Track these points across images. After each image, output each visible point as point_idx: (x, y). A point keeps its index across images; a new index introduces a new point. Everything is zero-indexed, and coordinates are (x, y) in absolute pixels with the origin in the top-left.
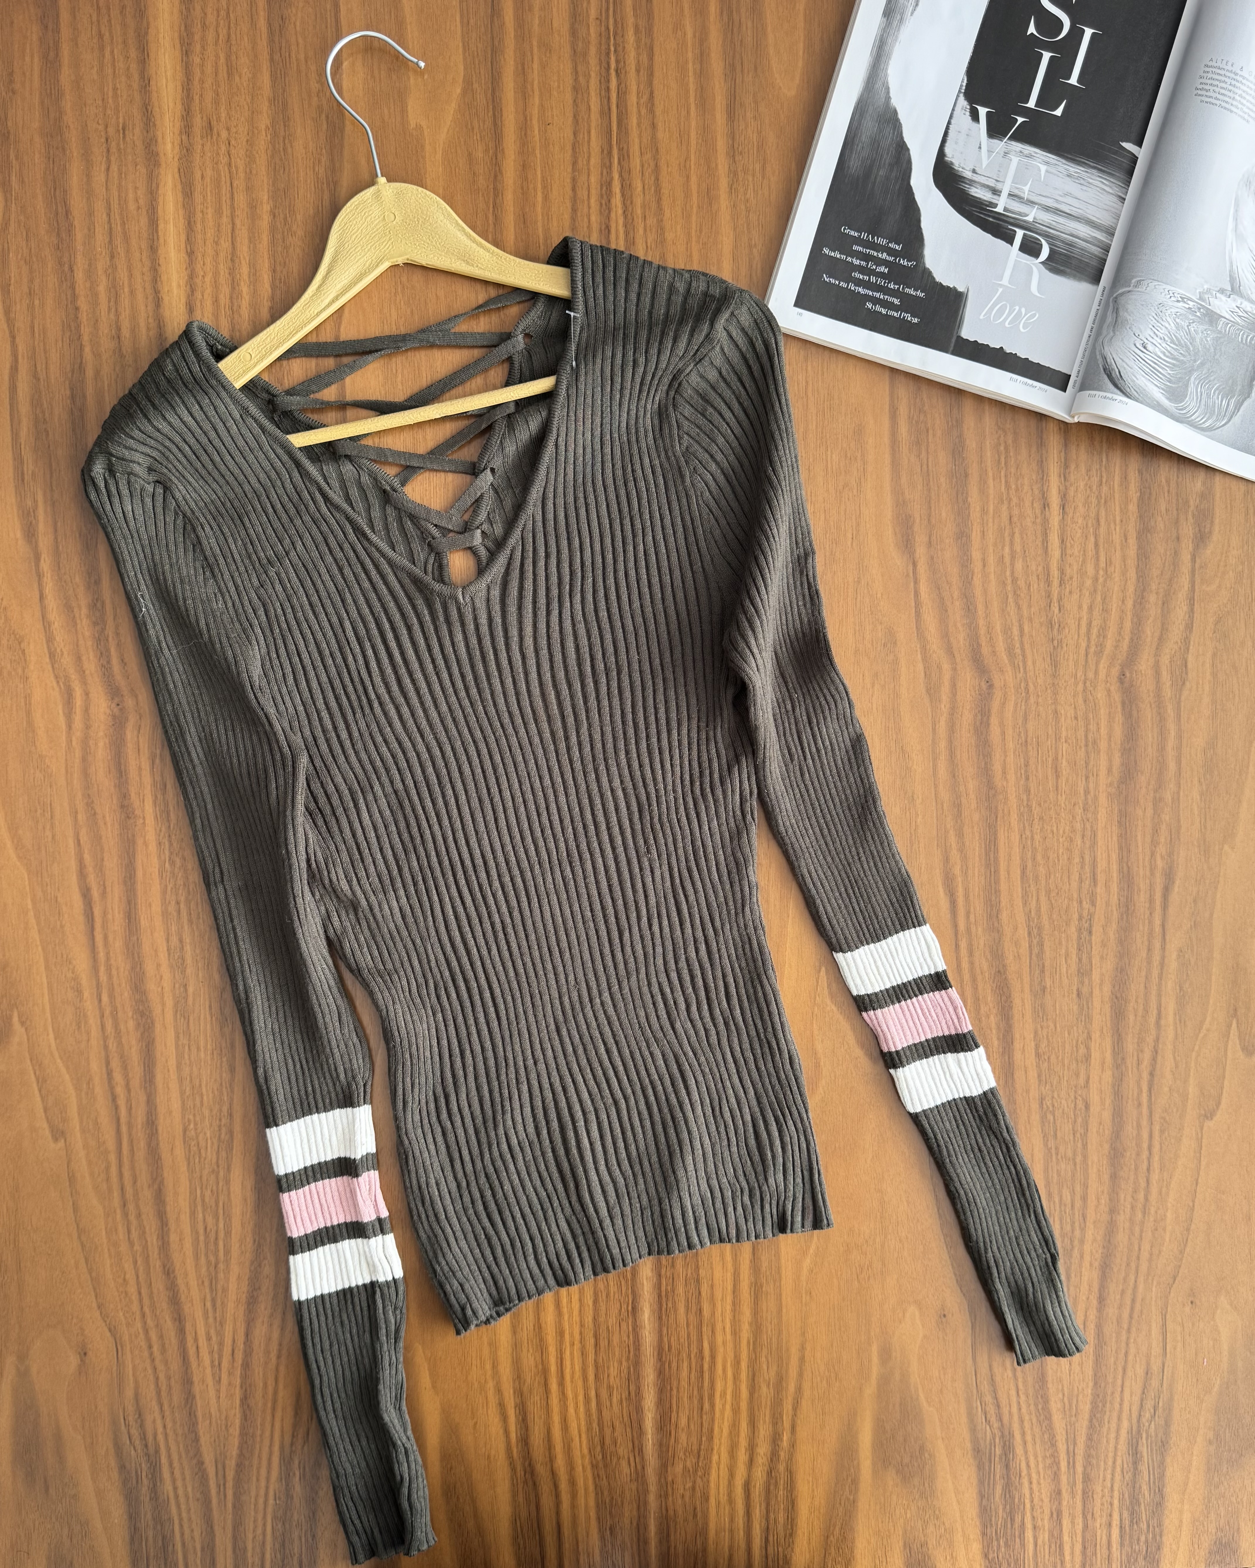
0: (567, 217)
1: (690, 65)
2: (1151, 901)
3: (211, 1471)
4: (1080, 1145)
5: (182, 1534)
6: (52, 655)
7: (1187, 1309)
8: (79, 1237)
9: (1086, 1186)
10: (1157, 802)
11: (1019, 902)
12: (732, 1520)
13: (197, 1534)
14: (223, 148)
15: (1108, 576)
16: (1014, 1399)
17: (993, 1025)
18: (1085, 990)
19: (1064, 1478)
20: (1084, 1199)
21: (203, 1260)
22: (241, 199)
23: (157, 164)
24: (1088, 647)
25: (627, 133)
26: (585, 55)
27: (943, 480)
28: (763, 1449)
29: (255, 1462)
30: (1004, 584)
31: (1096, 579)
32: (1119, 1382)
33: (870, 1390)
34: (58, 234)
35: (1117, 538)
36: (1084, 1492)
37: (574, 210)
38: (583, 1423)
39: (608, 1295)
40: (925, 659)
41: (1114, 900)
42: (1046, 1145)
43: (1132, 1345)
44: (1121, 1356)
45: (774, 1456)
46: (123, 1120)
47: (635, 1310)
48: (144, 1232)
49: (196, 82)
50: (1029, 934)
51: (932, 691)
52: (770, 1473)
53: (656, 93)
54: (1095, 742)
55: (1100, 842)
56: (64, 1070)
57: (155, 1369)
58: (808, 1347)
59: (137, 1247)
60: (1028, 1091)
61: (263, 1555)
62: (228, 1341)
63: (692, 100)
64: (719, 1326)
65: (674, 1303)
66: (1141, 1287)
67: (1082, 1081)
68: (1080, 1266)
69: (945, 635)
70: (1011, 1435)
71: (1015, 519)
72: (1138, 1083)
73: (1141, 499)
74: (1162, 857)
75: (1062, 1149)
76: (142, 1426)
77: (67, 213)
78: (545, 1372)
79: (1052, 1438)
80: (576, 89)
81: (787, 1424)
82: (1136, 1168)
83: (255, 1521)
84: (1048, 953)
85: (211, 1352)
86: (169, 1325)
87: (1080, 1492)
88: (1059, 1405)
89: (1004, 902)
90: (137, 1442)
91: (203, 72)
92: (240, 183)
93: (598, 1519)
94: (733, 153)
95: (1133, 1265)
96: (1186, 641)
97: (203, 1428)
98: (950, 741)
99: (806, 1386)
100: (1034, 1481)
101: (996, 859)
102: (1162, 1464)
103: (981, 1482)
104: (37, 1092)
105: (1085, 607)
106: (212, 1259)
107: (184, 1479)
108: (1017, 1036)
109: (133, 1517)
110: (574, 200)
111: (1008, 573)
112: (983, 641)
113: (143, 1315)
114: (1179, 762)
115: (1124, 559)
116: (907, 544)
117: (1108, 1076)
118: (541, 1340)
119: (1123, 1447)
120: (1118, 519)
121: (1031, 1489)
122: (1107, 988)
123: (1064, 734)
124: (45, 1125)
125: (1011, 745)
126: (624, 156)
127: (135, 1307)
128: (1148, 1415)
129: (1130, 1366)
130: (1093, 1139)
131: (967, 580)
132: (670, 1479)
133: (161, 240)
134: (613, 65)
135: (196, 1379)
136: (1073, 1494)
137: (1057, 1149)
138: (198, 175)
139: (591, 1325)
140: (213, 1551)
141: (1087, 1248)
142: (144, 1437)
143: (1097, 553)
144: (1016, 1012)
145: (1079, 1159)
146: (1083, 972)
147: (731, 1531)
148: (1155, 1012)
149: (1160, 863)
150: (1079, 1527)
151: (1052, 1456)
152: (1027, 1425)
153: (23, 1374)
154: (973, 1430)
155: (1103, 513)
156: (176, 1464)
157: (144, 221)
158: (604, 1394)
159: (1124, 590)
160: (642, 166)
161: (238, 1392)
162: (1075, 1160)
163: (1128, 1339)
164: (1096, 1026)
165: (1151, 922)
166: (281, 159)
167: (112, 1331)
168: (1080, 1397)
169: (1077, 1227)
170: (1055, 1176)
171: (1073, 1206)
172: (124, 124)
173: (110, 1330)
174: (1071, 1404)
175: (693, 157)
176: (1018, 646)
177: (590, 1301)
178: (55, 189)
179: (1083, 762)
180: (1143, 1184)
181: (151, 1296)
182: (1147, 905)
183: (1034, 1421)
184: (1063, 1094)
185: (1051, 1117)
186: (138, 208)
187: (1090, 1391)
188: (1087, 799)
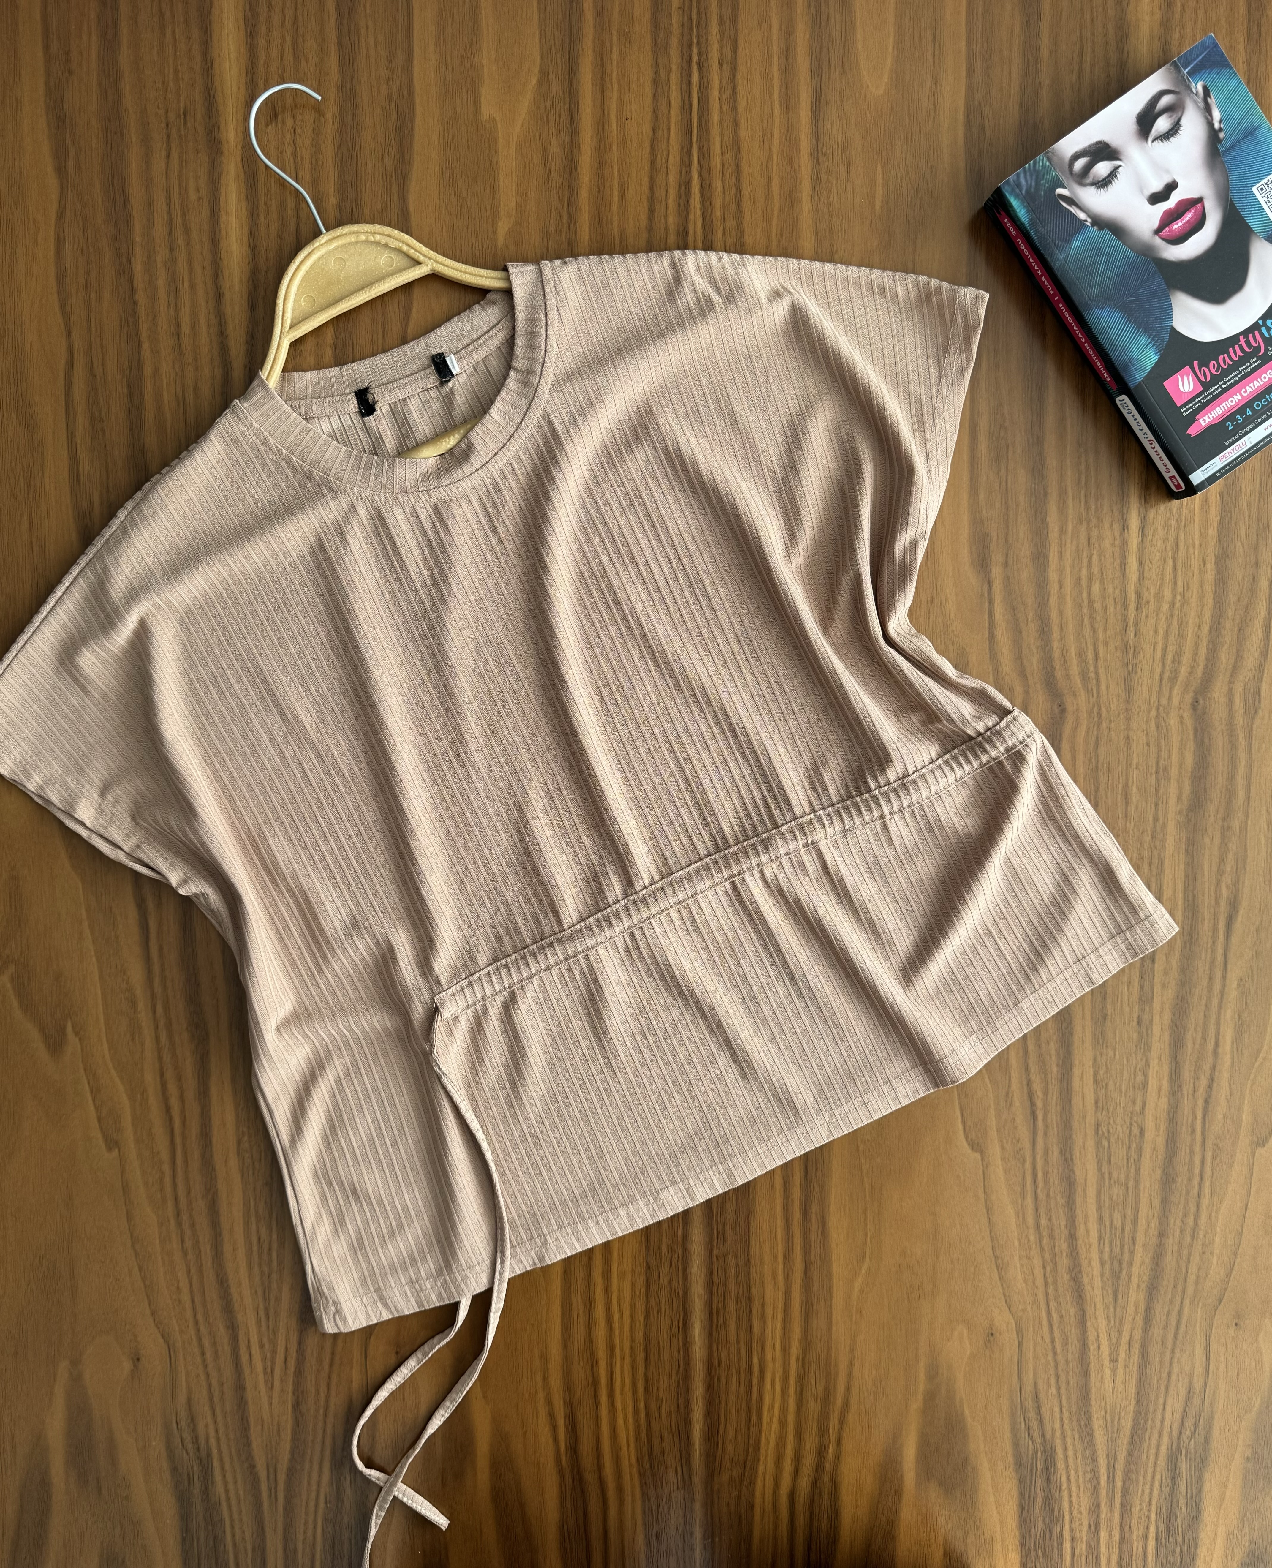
0: (643, 217)
1: (775, 59)
2: (1215, 930)
3: (263, 1474)
4: (1133, 1170)
5: (233, 1535)
7: (1232, 1331)
8: (133, 1245)
9: (1136, 1210)
10: (1225, 830)
12: (776, 1527)
13: (248, 1535)
14: (288, 137)
15: (1185, 601)
16: (1057, 1415)
17: (1053, 1052)
18: (1146, 1017)
19: (1103, 1493)
20: (1135, 1222)
21: (256, 1269)
23: (219, 152)
24: (1162, 672)
25: (708, 131)
26: (666, 46)
27: (1021, 499)
28: (809, 1462)
29: (307, 1466)
30: (1080, 606)
31: (1173, 604)
32: (1161, 1400)
33: (916, 1405)
34: (116, 224)
35: (1195, 564)
36: (1123, 1505)
37: (651, 211)
38: (632, 1433)
39: (659, 1311)
42: (1099, 1170)
43: (1175, 1365)
44: (1165, 1375)
45: (819, 1467)
46: (177, 1130)
47: (686, 1326)
48: (198, 1242)
49: (261, 67)
52: (814, 1483)
53: (739, 88)
54: (1165, 769)
55: (1167, 871)
56: (117, 1080)
57: (208, 1375)
58: (857, 1364)
59: (190, 1256)
60: (1084, 1117)
61: (313, 1556)
62: (281, 1350)
63: (776, 96)
64: (769, 1343)
65: (725, 1320)
66: (1186, 1311)
67: (1138, 1108)
68: (1128, 1288)
69: (1019, 657)
70: (1053, 1450)
71: (1093, 540)
72: (1193, 1110)
73: (1221, 522)
74: (1227, 886)
75: (1115, 1175)
76: (194, 1430)
77: (126, 202)
78: (595, 1383)
79: (1094, 1453)
80: (655, 82)
81: (833, 1437)
82: (1187, 1193)
83: (306, 1523)
85: (264, 1360)
86: (222, 1333)
87: (1118, 1506)
88: (1101, 1422)
90: (190, 1446)
91: (268, 56)
93: (644, 1524)
94: (817, 154)
95: (1180, 1288)
96: (1261, 669)
97: (255, 1432)
99: (853, 1401)
100: (1074, 1494)
102: (1200, 1480)
103: (1022, 1495)
104: (90, 1101)
105: (1161, 632)
106: (266, 1269)
107: (236, 1482)
108: (1076, 1062)
109: (185, 1517)
110: (652, 199)
111: (1085, 595)
112: (1057, 665)
113: (196, 1323)
114: (1248, 791)
115: (1202, 584)
116: (982, 564)
117: (1164, 1103)
118: (592, 1353)
119: (1162, 1462)
120: (1197, 543)
121: (1071, 1502)
122: (1167, 1016)
123: (1135, 762)
124: (100, 1136)
126: (705, 154)
127: (189, 1313)
128: (1188, 1433)
129: (1173, 1385)
130: (1146, 1163)
131: (1042, 602)
132: (716, 1488)
133: (223, 232)
134: (695, 58)
135: (249, 1385)
136: (1111, 1507)
137: (1110, 1174)
139: (642, 1340)
140: (264, 1551)
141: (1135, 1270)
142: (196, 1441)
143: (1175, 577)
144: (1077, 1039)
145: (1131, 1184)
146: (1145, 1000)
147: (775, 1538)
148: (1213, 1040)
149: (1225, 892)
150: (1117, 1538)
151: (1093, 1470)
152: (1069, 1441)
153: (76, 1379)
154: (1016, 1445)
155: (1182, 537)
156: (227, 1467)
157: (205, 212)
159: (1200, 616)
160: (723, 166)
161: (290, 1399)
162: (1126, 1184)
163: (1172, 1358)
164: (1154, 1054)
165: (1213, 951)
166: (348, 150)
167: (165, 1337)
168: (1123, 1414)
169: (1126, 1250)
170: (1107, 1200)
171: (1123, 1230)
172: (185, 108)
173: (163, 1337)
174: (1112, 1422)
175: (775, 157)
176: (1092, 669)
177: (641, 1317)
178: (113, 177)
179: (1153, 789)
180: (1193, 1209)
181: (204, 1305)
182: (1211, 934)
183: (1077, 1436)
184: (1119, 1120)
185: (1105, 1143)
186: (200, 198)
187: (1132, 1408)
188: (1155, 827)
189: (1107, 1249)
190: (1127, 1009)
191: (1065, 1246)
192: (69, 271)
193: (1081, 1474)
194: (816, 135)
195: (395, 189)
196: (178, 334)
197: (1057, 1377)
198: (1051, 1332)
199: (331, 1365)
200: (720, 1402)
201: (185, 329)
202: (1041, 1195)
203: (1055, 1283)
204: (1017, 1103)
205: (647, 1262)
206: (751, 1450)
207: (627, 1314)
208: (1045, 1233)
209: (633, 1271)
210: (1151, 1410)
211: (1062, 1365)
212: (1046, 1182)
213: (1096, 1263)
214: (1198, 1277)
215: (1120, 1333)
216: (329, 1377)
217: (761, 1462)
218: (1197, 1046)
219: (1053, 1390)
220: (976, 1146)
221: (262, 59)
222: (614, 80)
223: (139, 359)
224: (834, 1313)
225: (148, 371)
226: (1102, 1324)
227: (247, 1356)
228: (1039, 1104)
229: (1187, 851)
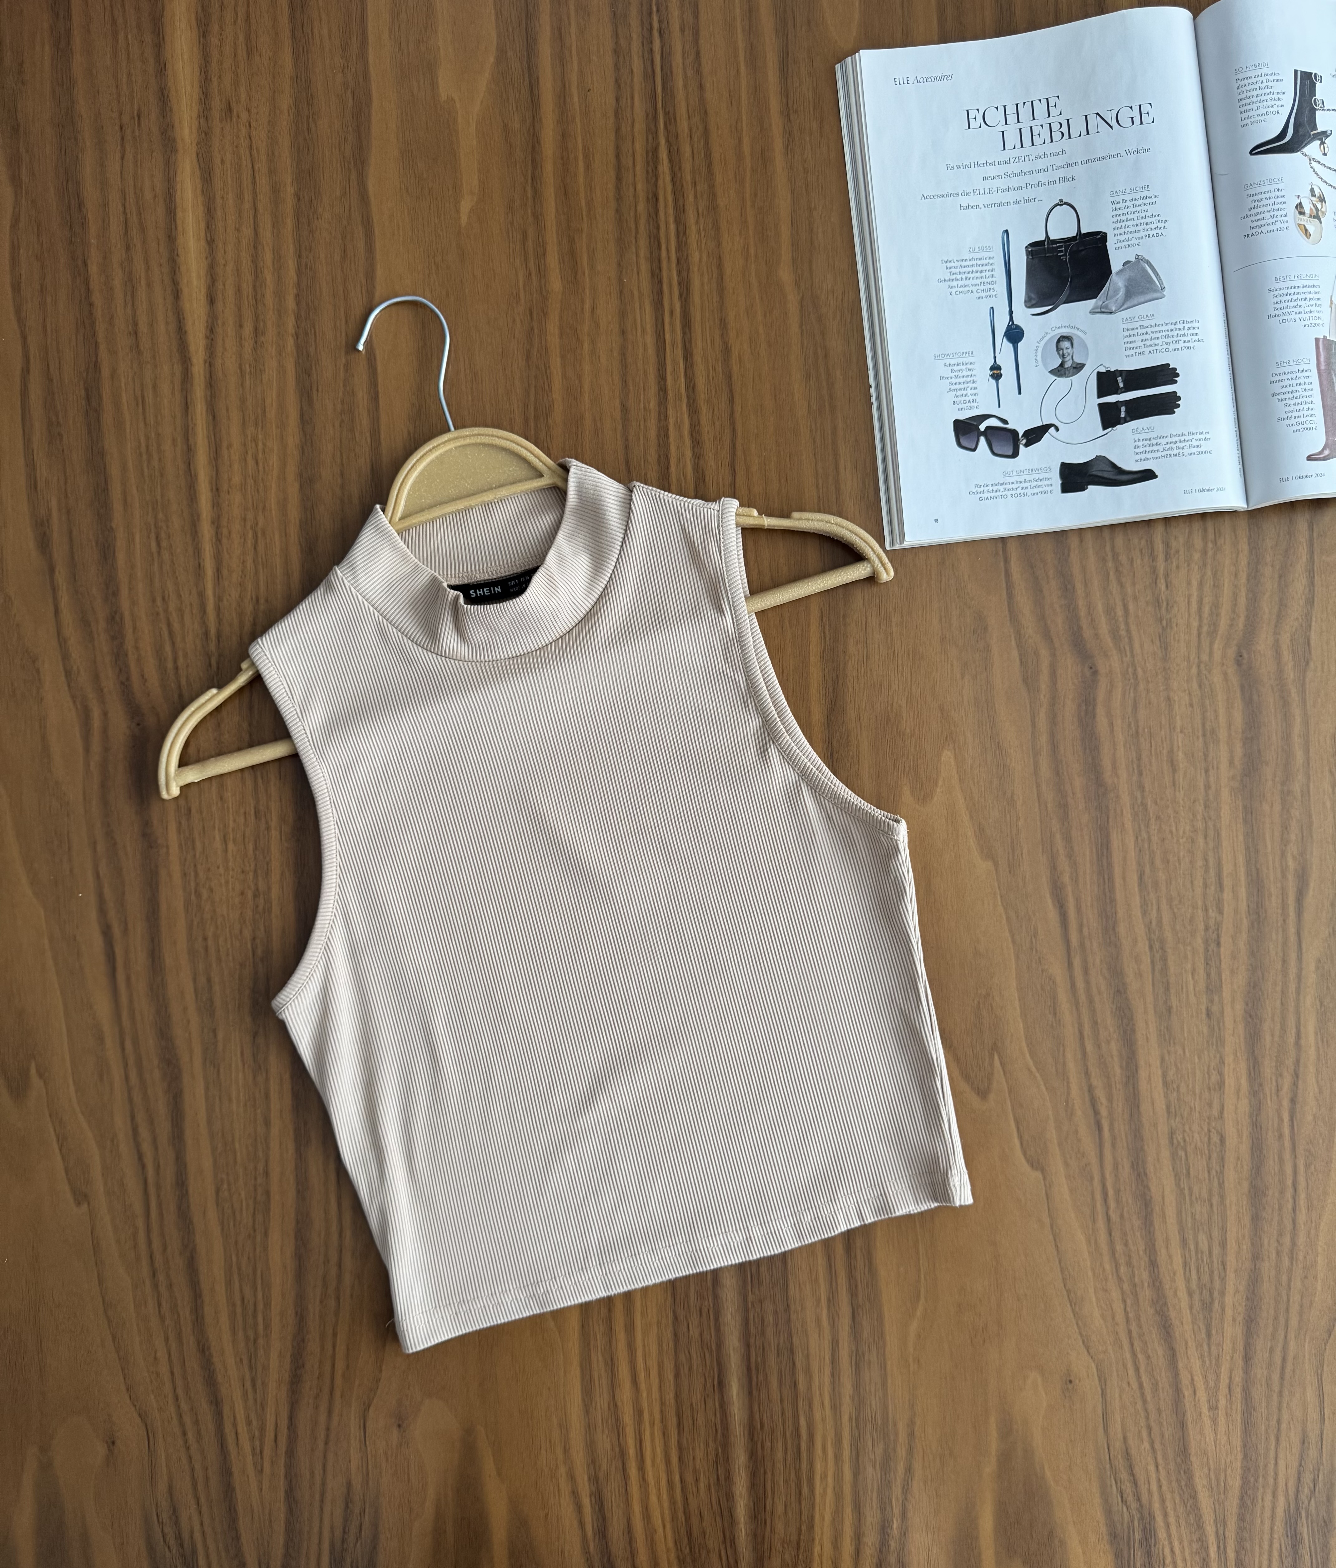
1: (738, 23)
2: (1284, 906)
4: (1216, 1184)
6: (68, 673)
8: (105, 1312)
9: (1224, 1230)
10: (1285, 795)
11: (1137, 912)
14: (244, 131)
15: (1217, 548)
16: (1153, 1475)
17: (1115, 1053)
18: (1215, 1008)
20: (1223, 1244)
21: (240, 1334)
22: (263, 183)
23: (174, 150)
24: (1200, 627)
25: (673, 96)
26: (625, 16)
28: (871, 1539)
31: (1204, 553)
32: (1272, 1454)
33: (990, 1468)
34: (71, 228)
37: (619, 179)
38: (667, 1512)
39: (690, 1369)
40: (1019, 646)
41: (1243, 906)
42: (1178, 1185)
43: (1284, 1410)
44: (1274, 1422)
45: (883, 1546)
46: (151, 1180)
47: (721, 1385)
48: (176, 1306)
49: (214, 64)
50: (1151, 947)
51: (1029, 680)
53: (702, 52)
54: (1213, 731)
55: (1225, 844)
56: (86, 1127)
57: (190, 1458)
58: (917, 1421)
59: (168, 1322)
60: (1155, 1125)
62: (270, 1426)
63: (741, 58)
64: (816, 1400)
65: (766, 1376)
66: (1292, 1345)
67: (1215, 1112)
68: (1222, 1320)
69: (1041, 618)
70: (1152, 1517)
72: (1279, 1112)
74: (1294, 857)
75: (1196, 1189)
76: (177, 1523)
77: (80, 205)
79: (1199, 1518)
80: (616, 52)
81: (897, 1511)
82: (1281, 1208)
84: (1172, 969)
85: (252, 1438)
86: (205, 1409)
88: (1205, 1483)
89: (1121, 913)
90: (172, 1542)
91: (221, 53)
92: (262, 166)
94: (787, 112)
95: (1282, 1320)
96: (1308, 617)
97: (244, 1524)
98: (1052, 735)
99: (917, 1465)
101: (1110, 865)
102: (1326, 1546)
104: (57, 1151)
105: (1195, 583)
106: (251, 1333)
108: (1142, 1063)
110: (619, 168)
112: (1084, 623)
113: (177, 1398)
114: (1307, 751)
117: (1244, 1105)
118: (617, 1419)
119: (1279, 1528)
122: (1239, 1007)
123: (1179, 724)
124: (67, 1188)
125: (1120, 737)
126: (671, 119)
127: (168, 1388)
128: (1306, 1491)
129: (1283, 1434)
130: (1231, 1175)
133: (180, 228)
134: (656, 25)
135: (236, 1470)
137: (1190, 1189)
138: (217, 161)
139: (673, 1402)
141: (1229, 1300)
142: (179, 1537)
144: (1140, 1036)
145: (1215, 1200)
146: (1213, 989)
148: (1294, 1031)
149: (1291, 863)
151: (1199, 1540)
152: (1169, 1505)
153: (46, 1468)
154: (1108, 1512)
157: (161, 210)
158: (689, 1479)
159: (1235, 564)
160: (690, 130)
161: (282, 1484)
162: (1210, 1201)
163: (1280, 1403)
164: (1228, 1049)
165: (1284, 930)
166: (305, 139)
167: (143, 1416)
168: (1229, 1471)
169: (1216, 1278)
170: (1189, 1219)
171: (1210, 1253)
172: (139, 110)
173: (140, 1416)
174: (1218, 1480)
175: (744, 118)
176: (1122, 627)
177: (670, 1376)
178: (67, 181)
179: (1201, 754)
180: (1289, 1226)
181: (185, 1378)
182: (1280, 911)
183: (1177, 1500)
184: (1195, 1127)
185: (1181, 1153)
186: (155, 197)
187: (1239, 1464)
188: (1207, 795)
189: (1194, 1276)
190: (1193, 999)
191: (1145, 1275)
192: (23, 277)
193: (1186, 1544)
194: (786, 93)
195: (354, 176)
196: (136, 333)
197: (1149, 1429)
198: (1139, 1377)
199: (326, 1443)
200: (765, 1473)
201: (143, 328)
202: (1114, 1216)
203: (1138, 1318)
204: (1079, 1113)
205: (674, 1312)
206: (804, 1528)
207: (654, 1372)
208: (1122, 1261)
209: (659, 1323)
210: (1261, 1465)
211: (1153, 1416)
212: (1118, 1201)
213: (1183, 1294)
214: (1301, 1306)
215: (1218, 1376)
216: (325, 1457)
217: (817, 1542)
218: (1276, 1039)
219: (1146, 1445)
220: (1036, 1164)
221: (215, 56)
222: (574, 52)
223: (96, 361)
224: (889, 1363)
225: (105, 372)
226: (1196, 1364)
227: (234, 1436)
228: (1104, 1112)
229: (1245, 821)
